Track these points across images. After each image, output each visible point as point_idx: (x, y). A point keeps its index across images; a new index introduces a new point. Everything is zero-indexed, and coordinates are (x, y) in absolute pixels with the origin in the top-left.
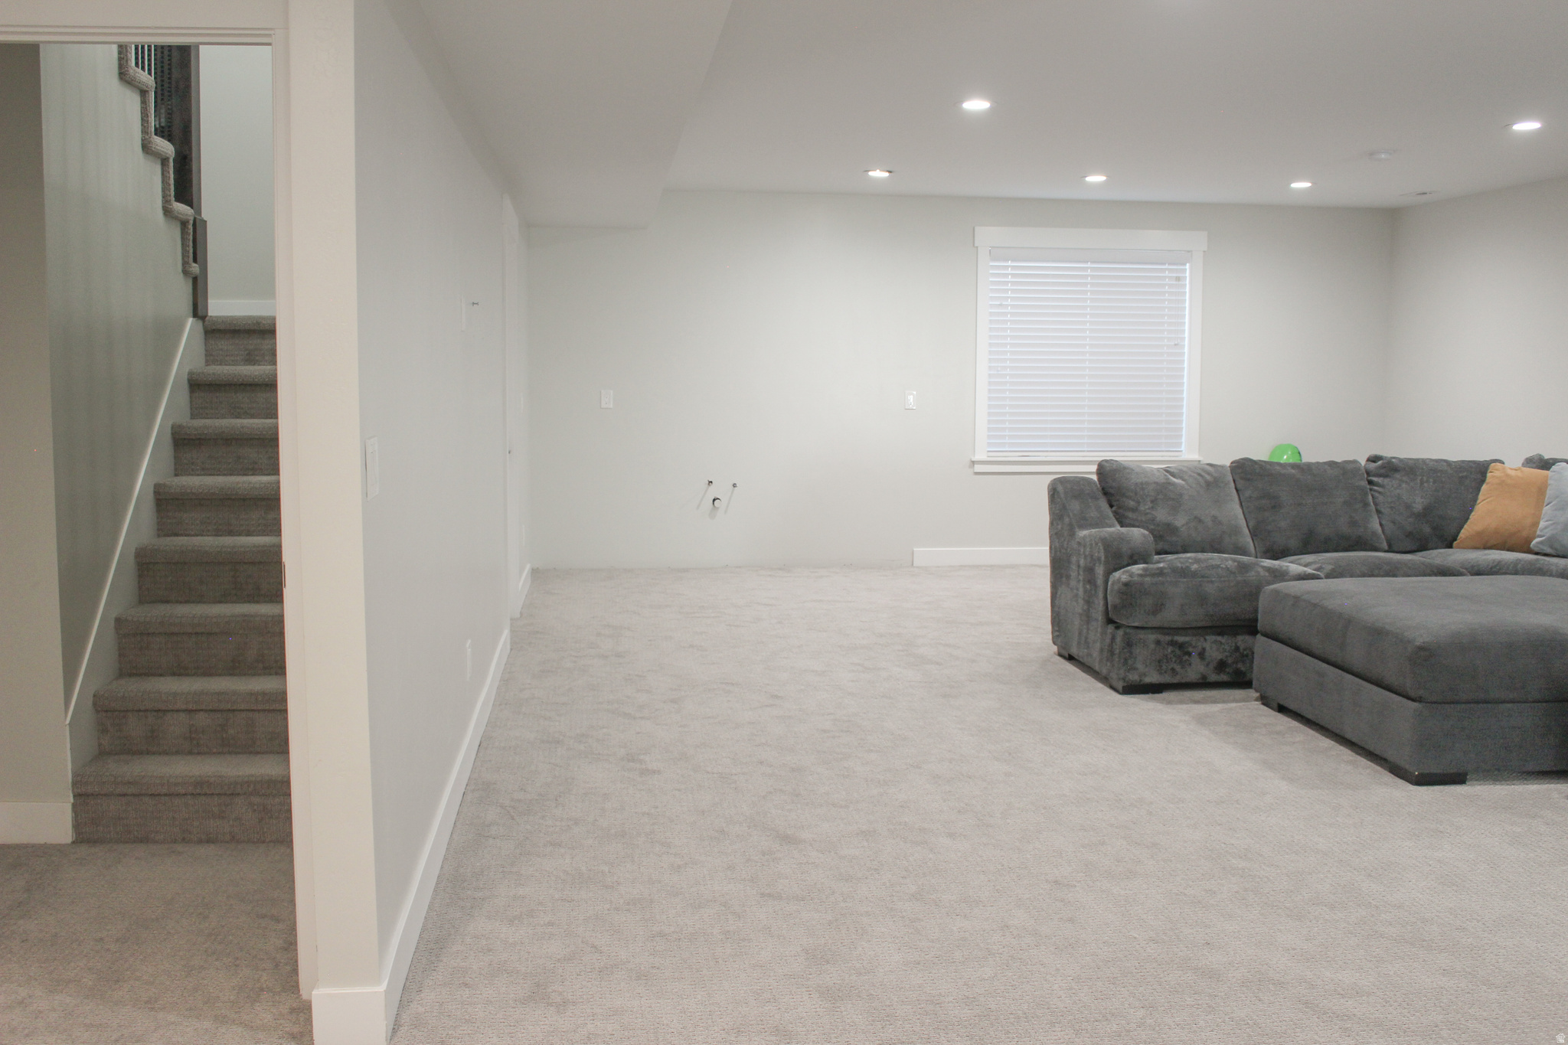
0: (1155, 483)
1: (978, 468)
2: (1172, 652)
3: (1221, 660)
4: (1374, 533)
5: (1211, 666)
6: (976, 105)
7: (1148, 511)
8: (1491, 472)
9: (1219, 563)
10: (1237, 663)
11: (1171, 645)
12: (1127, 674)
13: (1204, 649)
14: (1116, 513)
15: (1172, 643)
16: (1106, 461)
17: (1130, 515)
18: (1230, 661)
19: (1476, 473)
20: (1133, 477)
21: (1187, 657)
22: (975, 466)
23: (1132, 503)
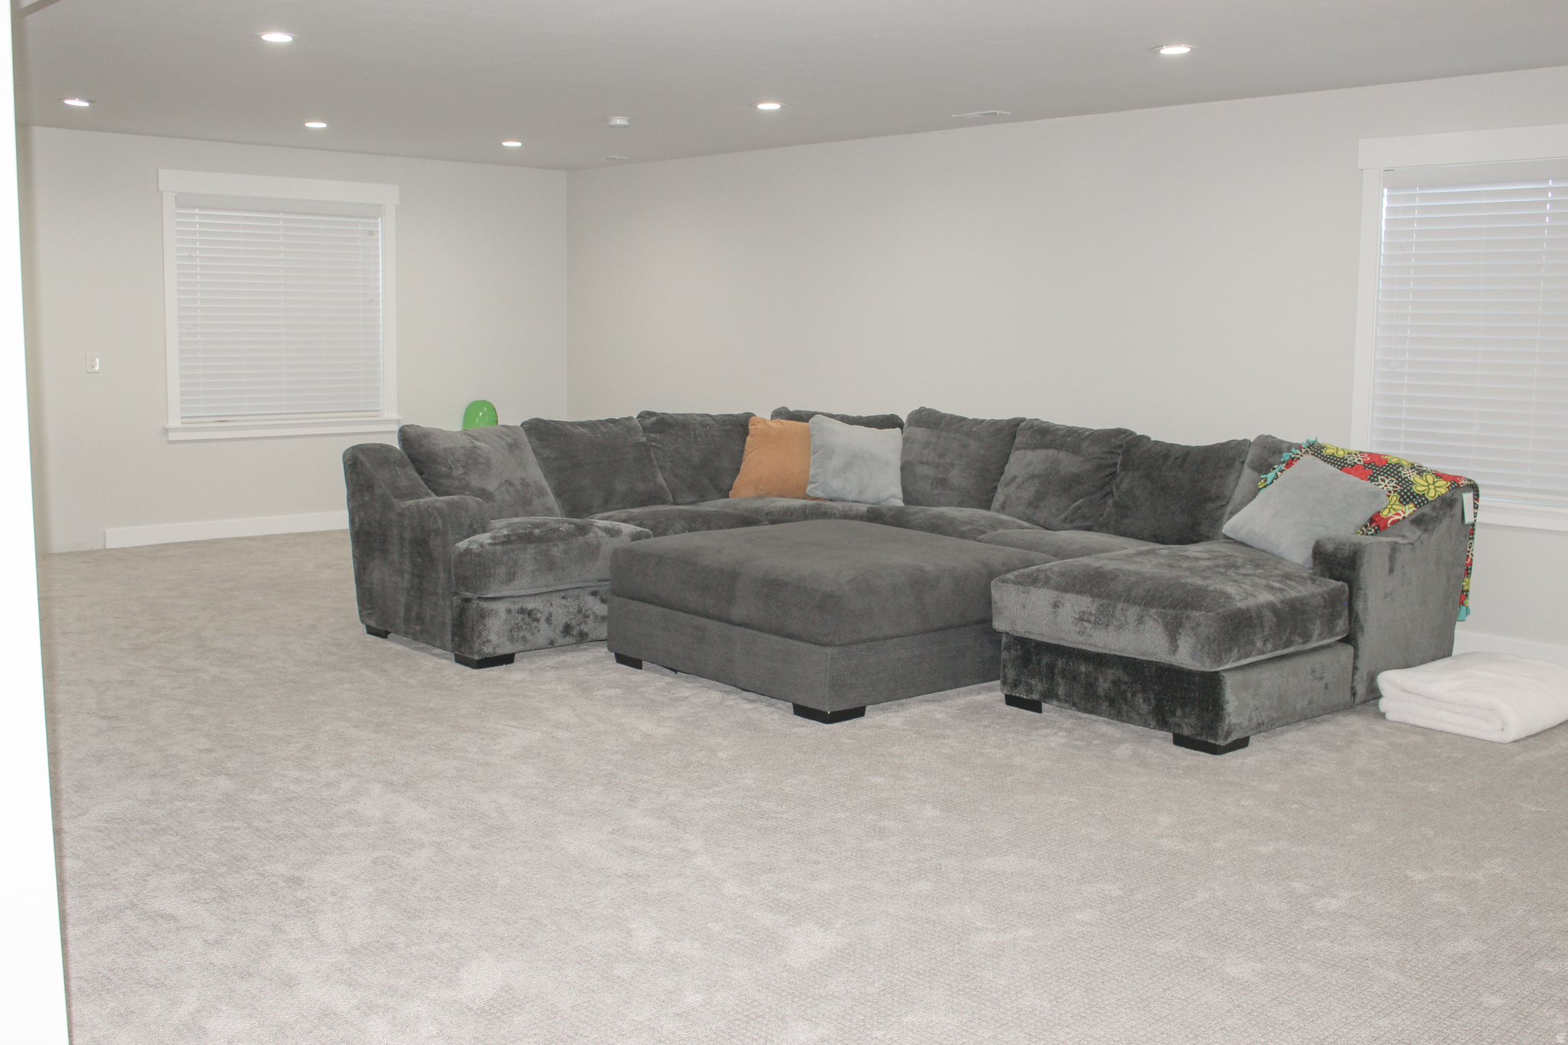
0: (462, 447)
1: (172, 436)
2: (523, 619)
3: (566, 623)
4: (662, 487)
5: (558, 630)
6: (277, 38)
7: (461, 477)
8: (753, 425)
9: (557, 526)
10: (580, 625)
11: (521, 613)
12: (483, 647)
13: (551, 614)
14: (427, 481)
15: (522, 611)
16: (408, 426)
17: (444, 481)
18: (574, 623)
19: (738, 427)
20: (440, 442)
21: (536, 623)
22: (170, 434)
23: (444, 470)
